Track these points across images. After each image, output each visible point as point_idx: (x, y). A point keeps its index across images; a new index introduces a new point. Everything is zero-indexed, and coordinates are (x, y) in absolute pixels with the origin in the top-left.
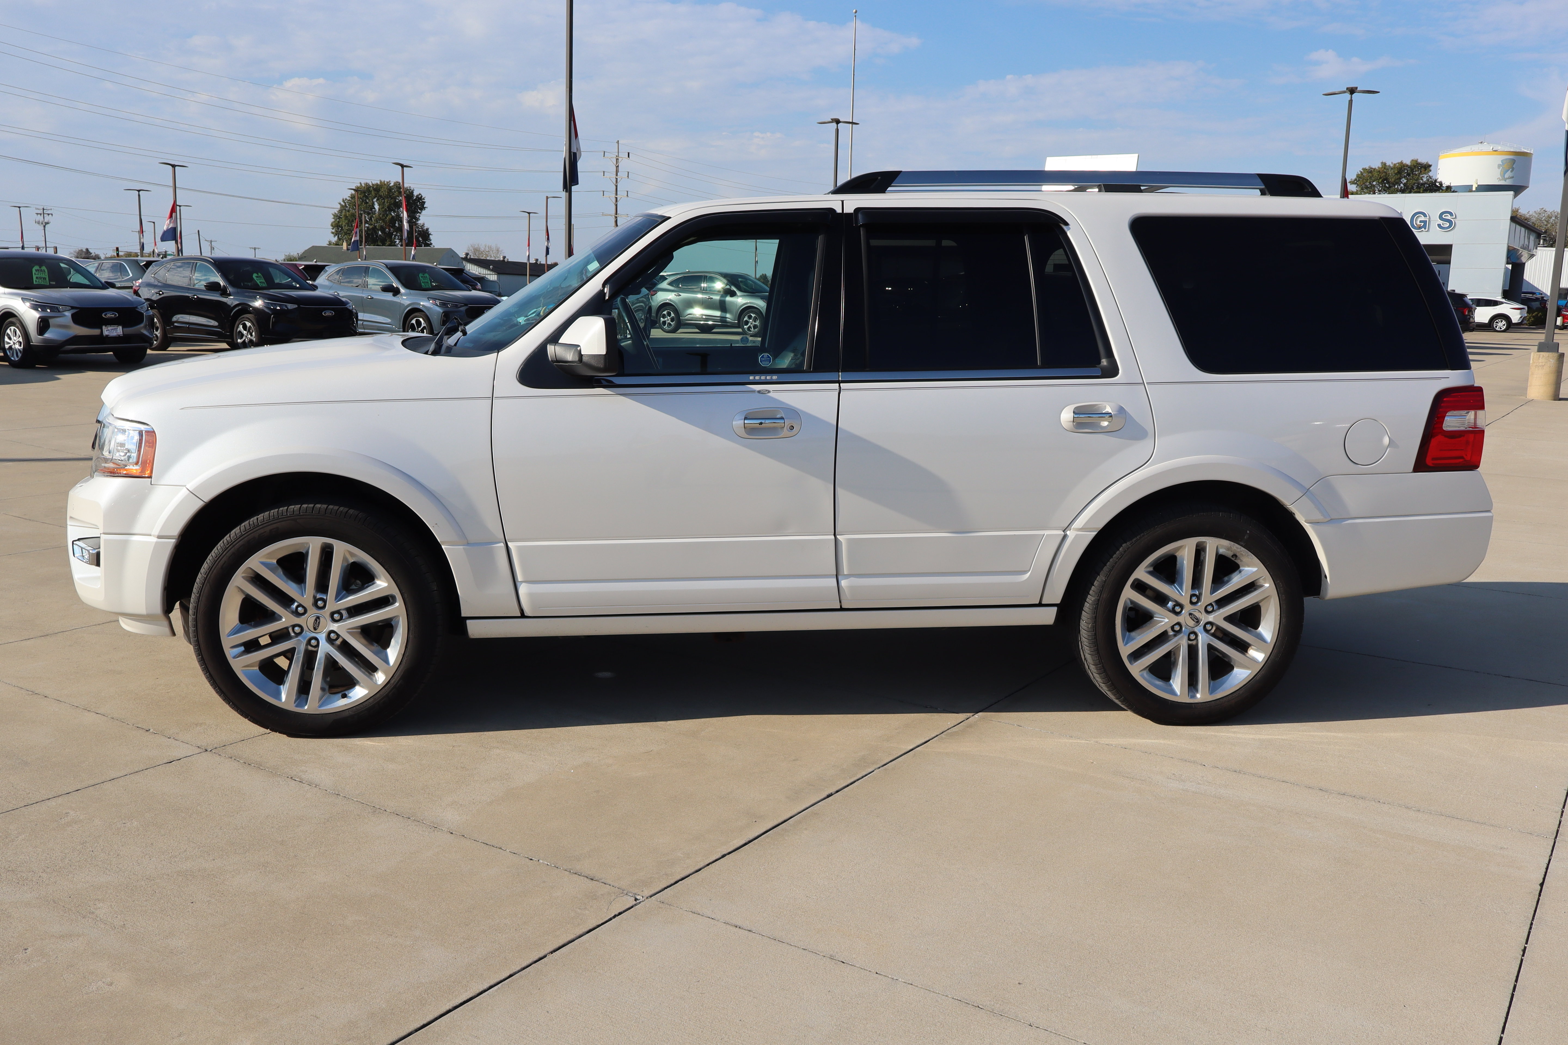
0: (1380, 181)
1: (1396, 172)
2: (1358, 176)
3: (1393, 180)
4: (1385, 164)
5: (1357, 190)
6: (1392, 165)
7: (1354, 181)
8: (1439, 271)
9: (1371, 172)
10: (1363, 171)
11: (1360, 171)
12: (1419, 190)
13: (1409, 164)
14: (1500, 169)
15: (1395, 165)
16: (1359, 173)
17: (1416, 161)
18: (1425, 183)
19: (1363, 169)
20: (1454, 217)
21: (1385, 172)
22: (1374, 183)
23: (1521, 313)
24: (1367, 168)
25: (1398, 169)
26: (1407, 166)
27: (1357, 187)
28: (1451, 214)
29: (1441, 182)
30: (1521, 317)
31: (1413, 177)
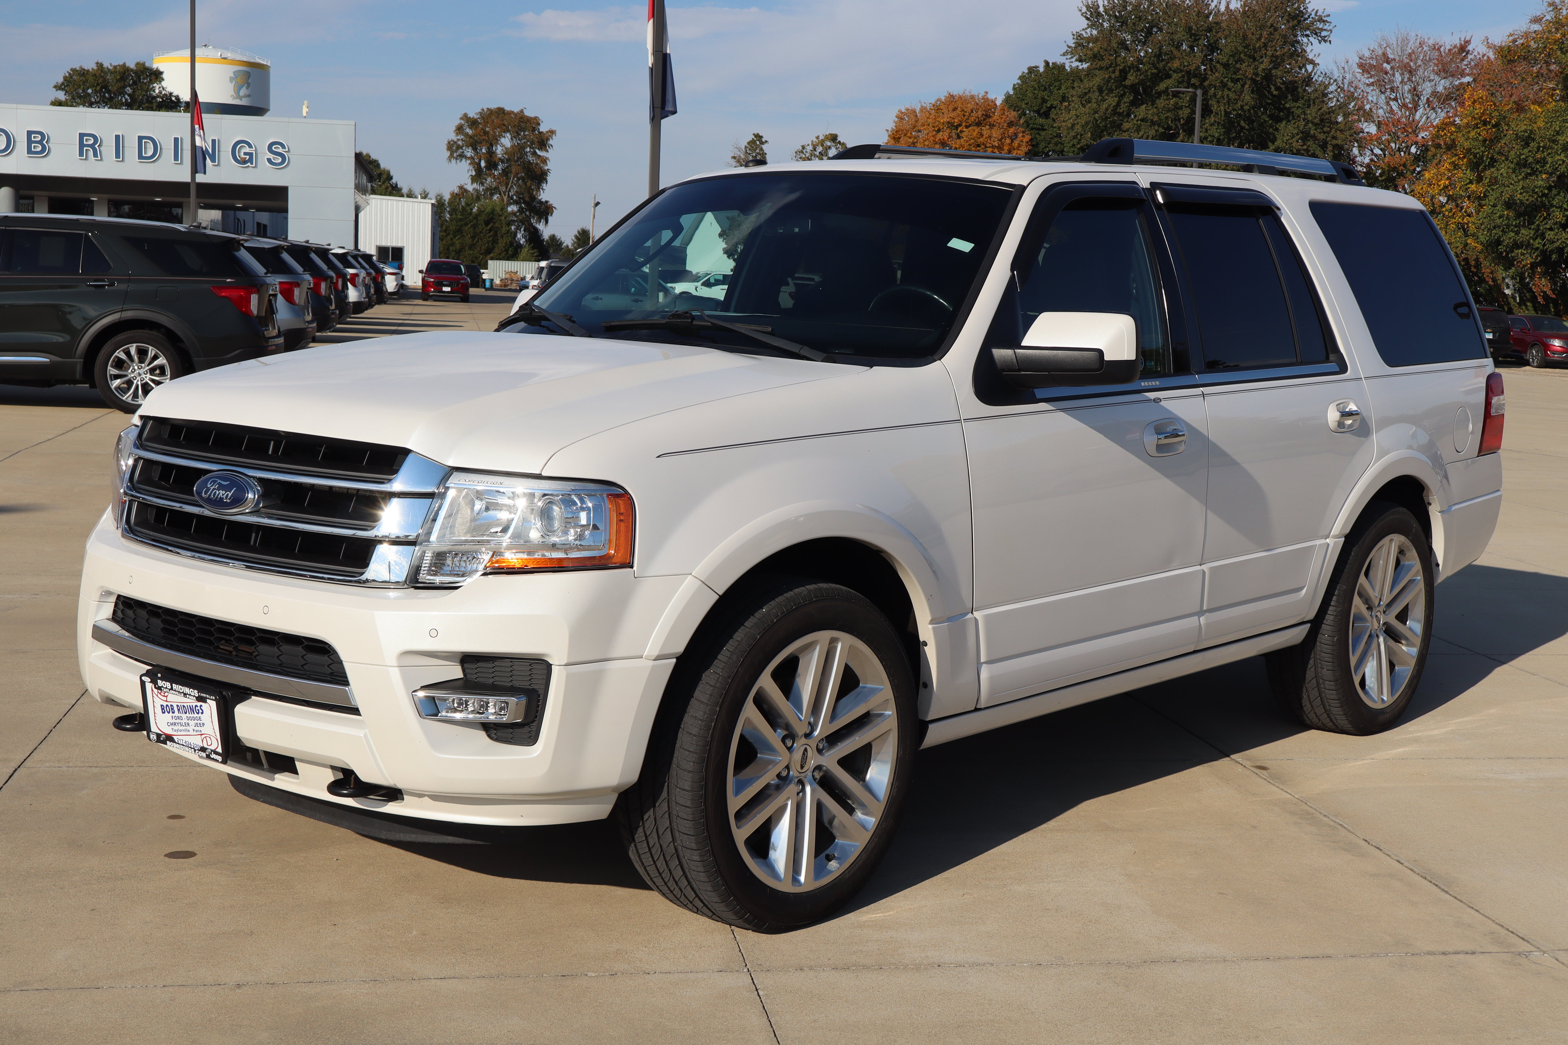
0: (98, 88)
1: (118, 77)
2: (65, 78)
3: (115, 88)
4: (101, 65)
5: (66, 99)
6: (110, 68)
7: (61, 85)
8: (244, 221)
9: (83, 75)
10: (72, 72)
11: (68, 72)
12: (151, 105)
13: (135, 68)
14: (233, 84)
15: (115, 67)
16: (67, 75)
17: (143, 64)
18: (158, 96)
19: (72, 70)
20: (287, 150)
21: (103, 77)
22: (90, 91)
23: (396, 280)
24: (78, 69)
25: (119, 73)
26: (132, 70)
27: (65, 95)
28: (283, 146)
29: (178, 96)
30: (397, 285)
31: (141, 86)
